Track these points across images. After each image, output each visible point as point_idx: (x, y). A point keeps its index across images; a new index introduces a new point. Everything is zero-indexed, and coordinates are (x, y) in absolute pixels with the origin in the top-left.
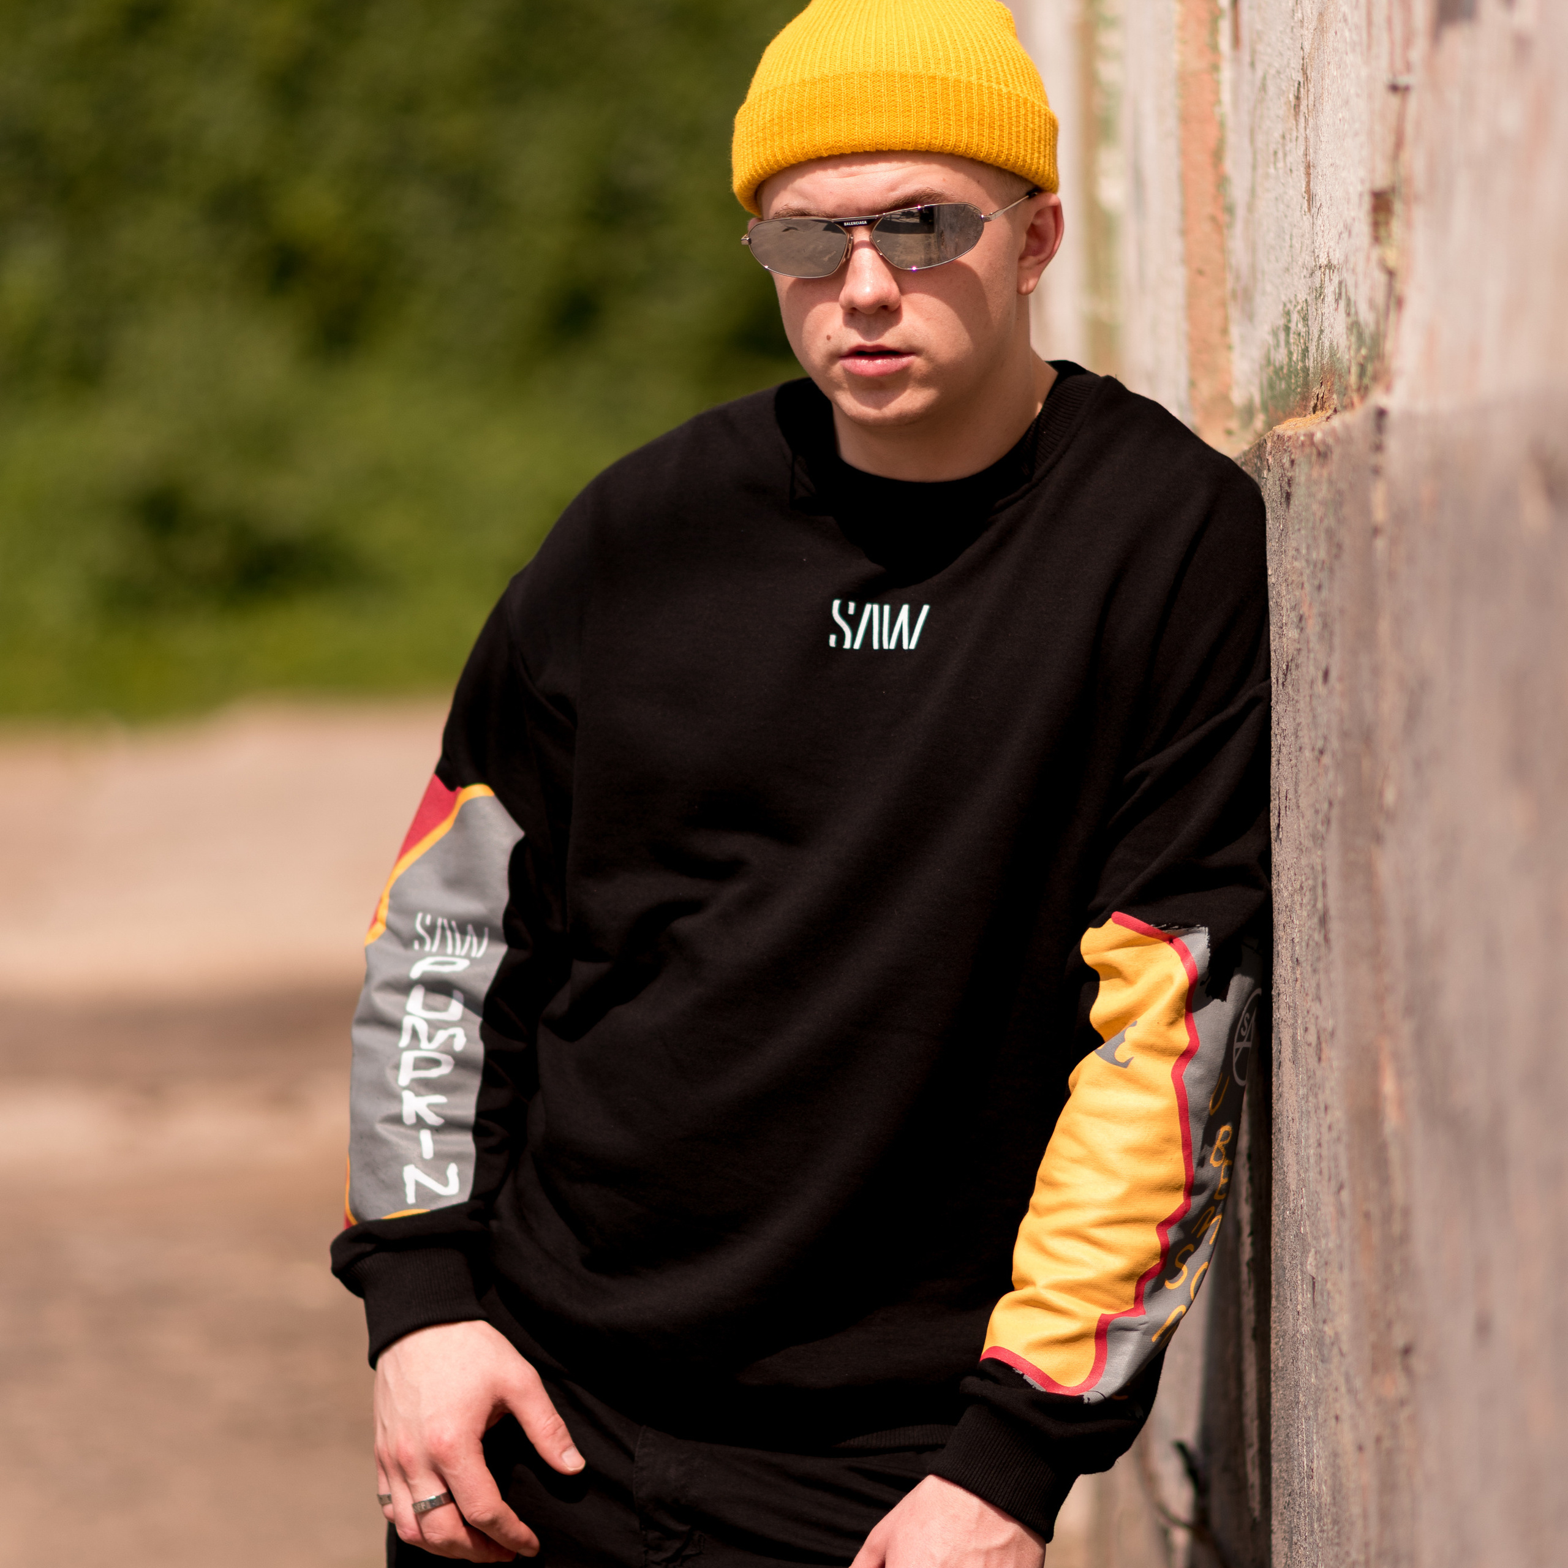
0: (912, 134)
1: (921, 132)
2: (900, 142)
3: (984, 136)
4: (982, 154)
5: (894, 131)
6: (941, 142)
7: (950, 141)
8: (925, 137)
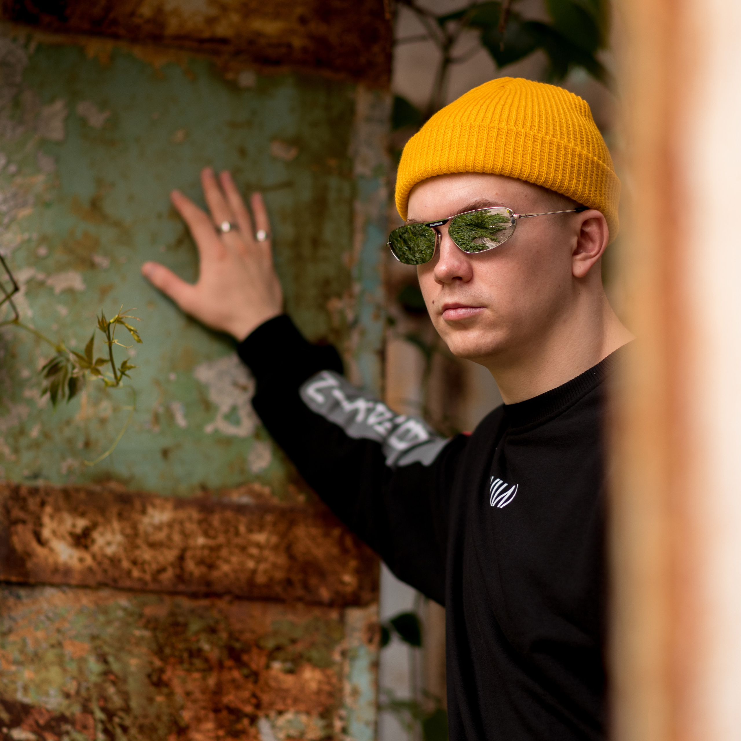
0: (471, 161)
1: (478, 159)
2: (463, 166)
3: (527, 164)
4: (525, 176)
5: (460, 159)
6: (492, 166)
7: (498, 165)
8: (480, 163)
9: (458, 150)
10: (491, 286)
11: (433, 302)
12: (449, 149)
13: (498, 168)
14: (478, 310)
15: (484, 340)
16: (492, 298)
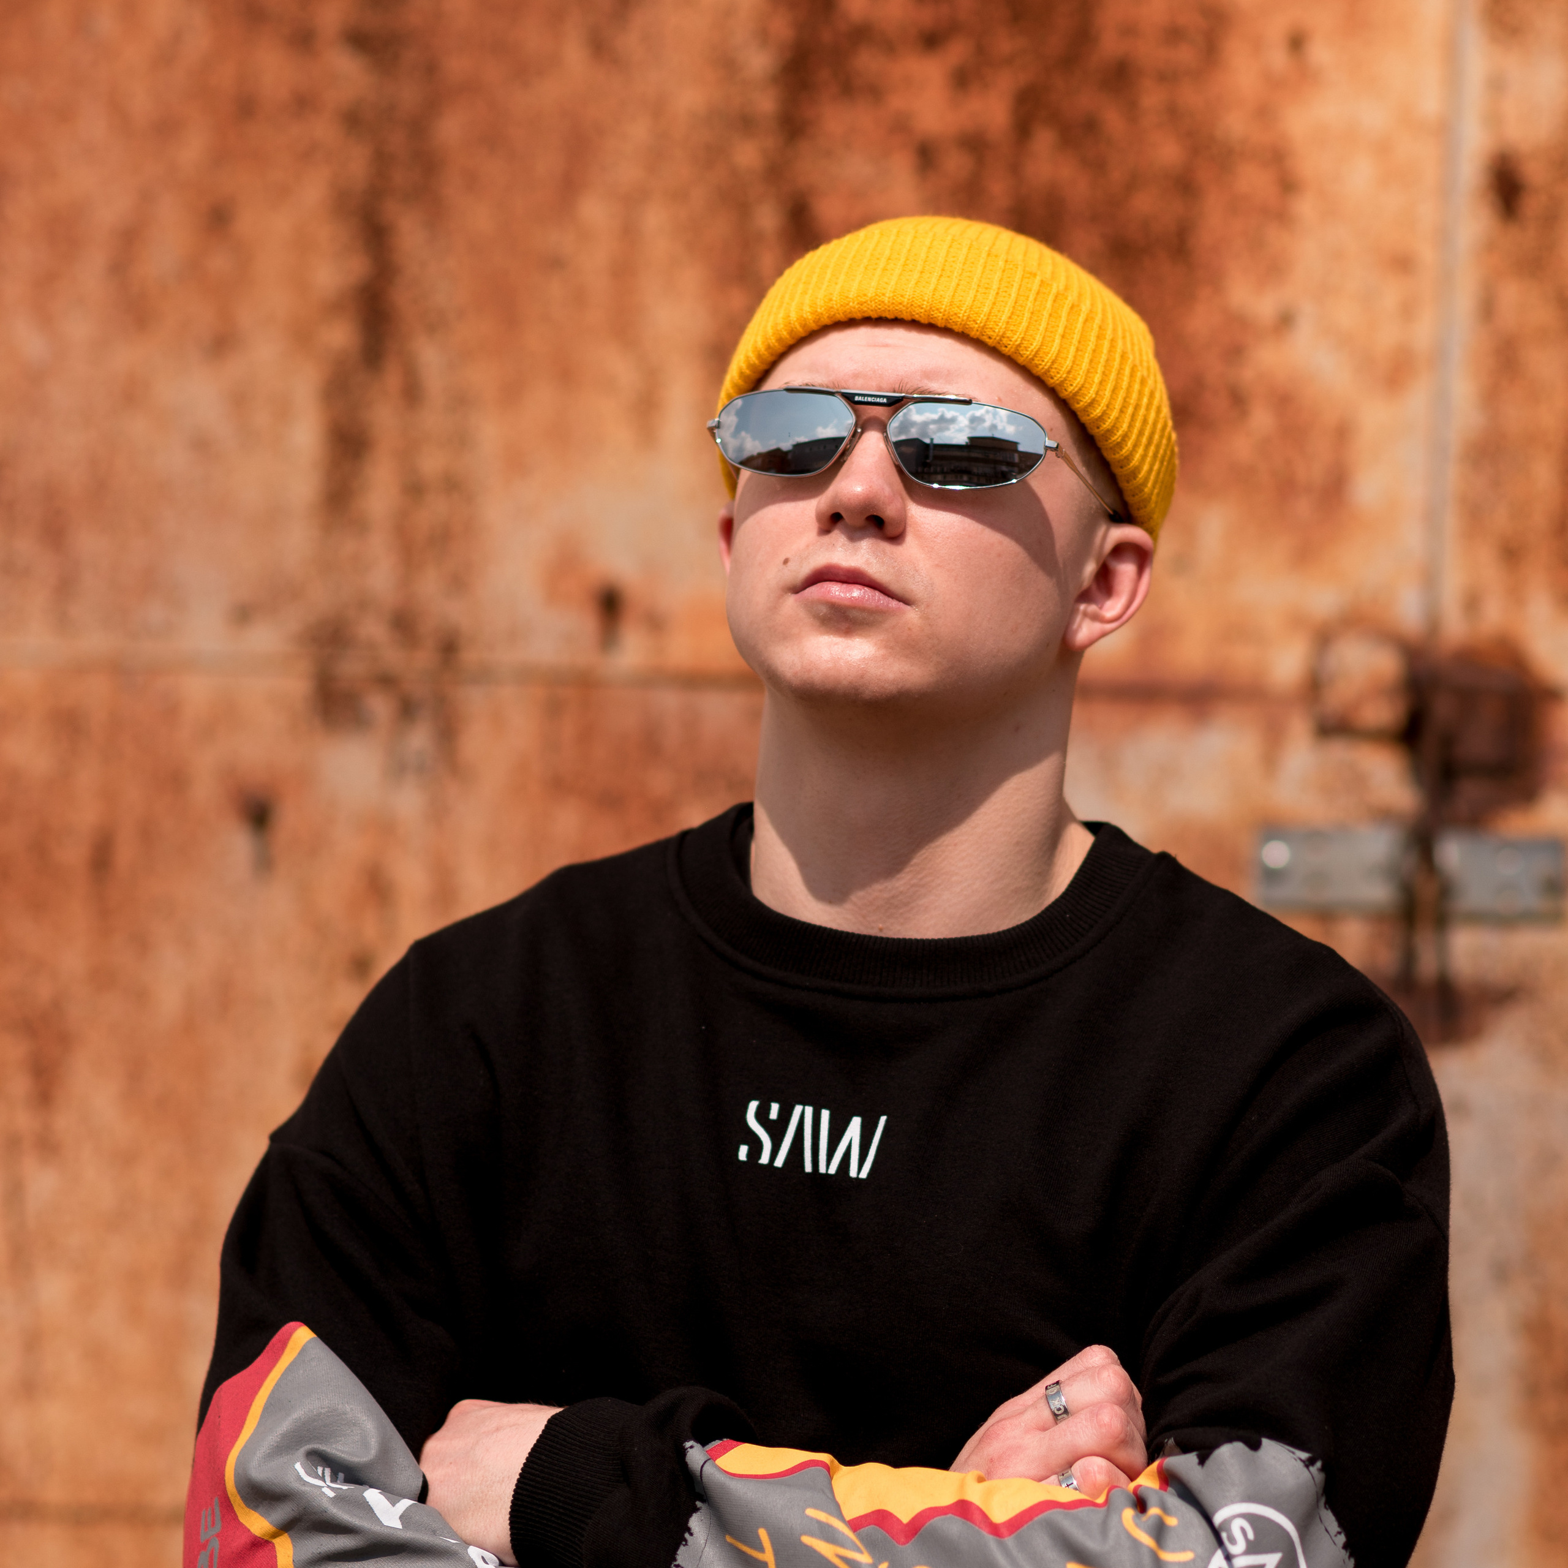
9: (958, 285)
10: (937, 566)
11: (786, 561)
12: (939, 275)
13: (1030, 349)
14: (894, 604)
15: (882, 670)
16: (933, 589)
